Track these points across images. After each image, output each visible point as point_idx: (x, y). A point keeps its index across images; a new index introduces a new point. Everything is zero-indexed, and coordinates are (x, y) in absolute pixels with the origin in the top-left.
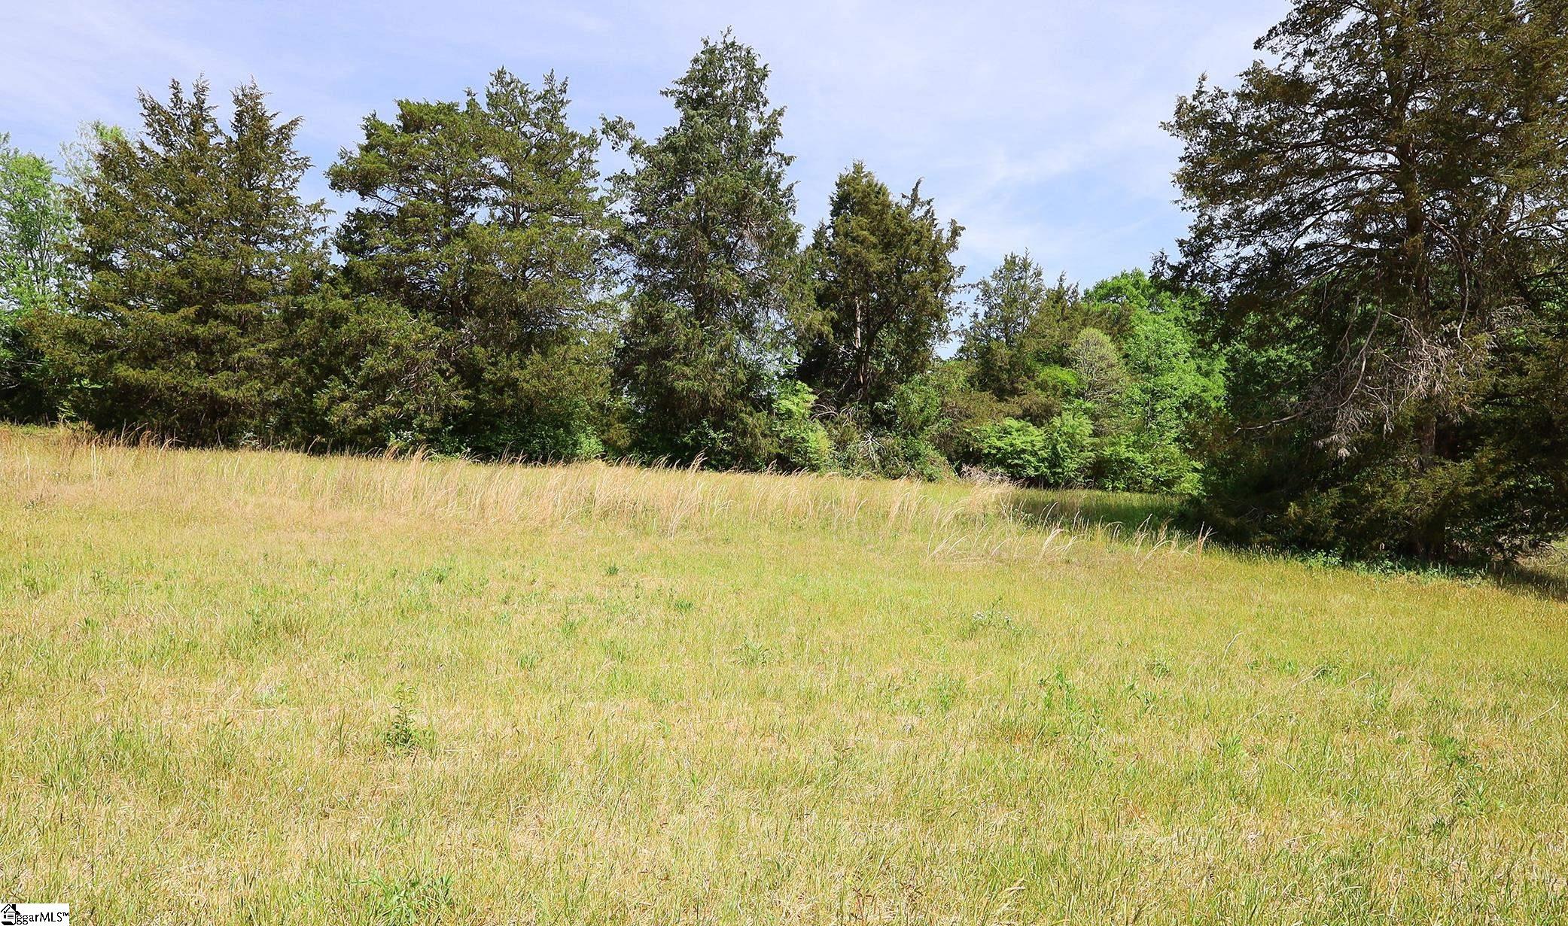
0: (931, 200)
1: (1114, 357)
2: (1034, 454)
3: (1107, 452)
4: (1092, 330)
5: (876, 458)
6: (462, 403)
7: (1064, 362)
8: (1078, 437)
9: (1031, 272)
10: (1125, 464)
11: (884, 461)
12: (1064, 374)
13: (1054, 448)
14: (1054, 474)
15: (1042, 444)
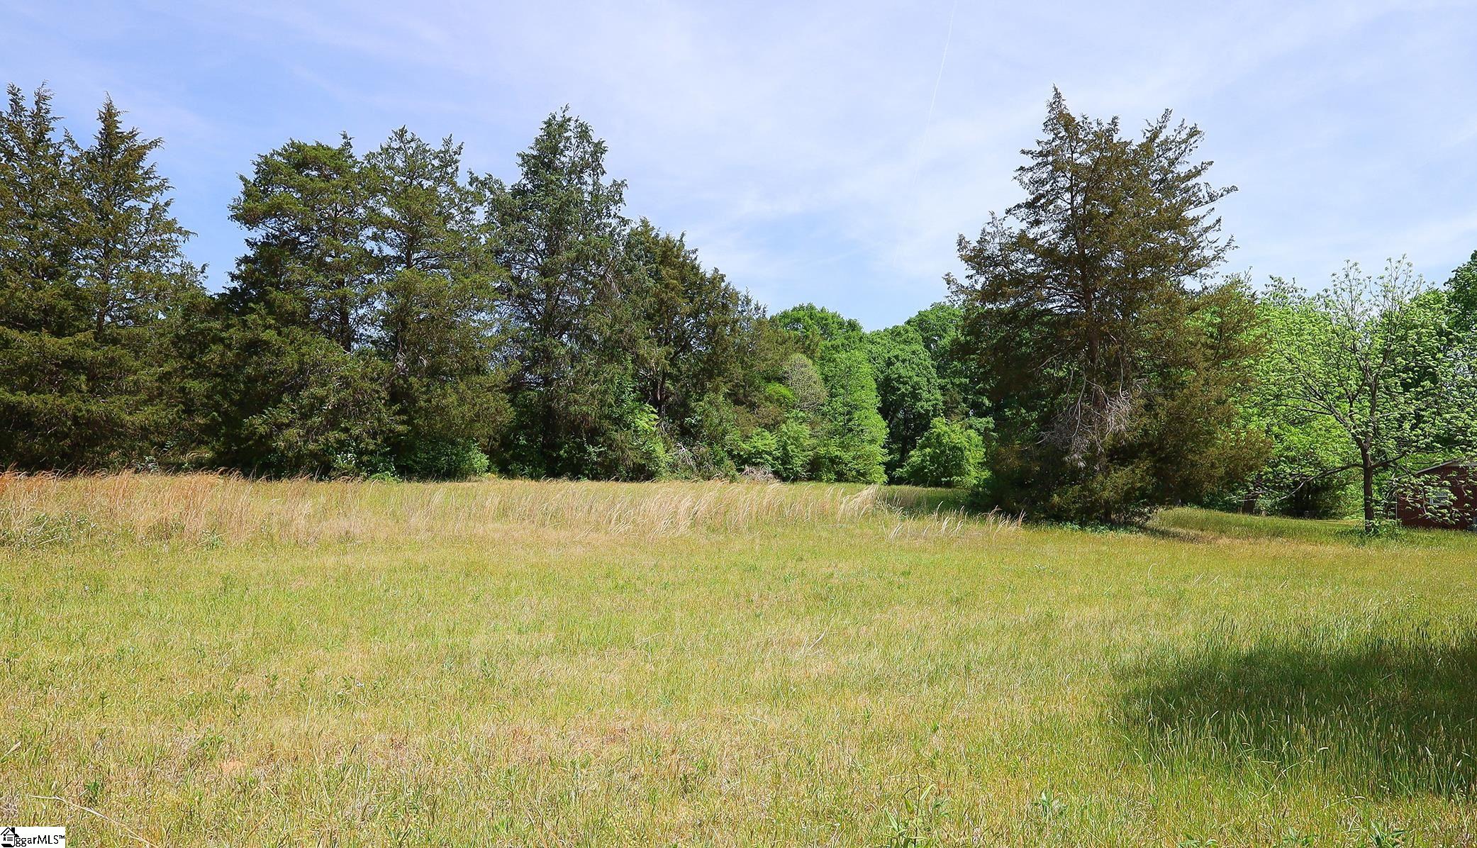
0: (697, 250)
1: (817, 377)
2: (770, 454)
3: (822, 451)
4: (800, 355)
5: (692, 463)
6: (400, 428)
7: (781, 380)
8: (802, 439)
9: (753, 306)
10: (834, 461)
11: (699, 465)
12: (782, 389)
13: (784, 448)
14: (786, 469)
15: (776, 446)
